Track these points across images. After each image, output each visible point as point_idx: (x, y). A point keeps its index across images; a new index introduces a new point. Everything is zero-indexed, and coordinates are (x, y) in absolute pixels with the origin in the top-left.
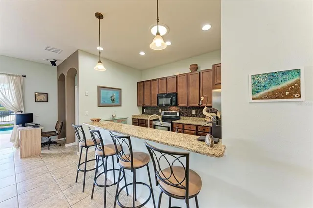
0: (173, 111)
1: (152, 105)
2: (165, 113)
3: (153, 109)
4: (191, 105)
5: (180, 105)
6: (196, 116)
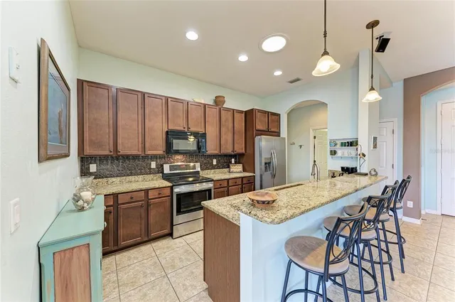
2: (171, 168)
4: (224, 151)
5: (209, 152)
6: (218, 167)
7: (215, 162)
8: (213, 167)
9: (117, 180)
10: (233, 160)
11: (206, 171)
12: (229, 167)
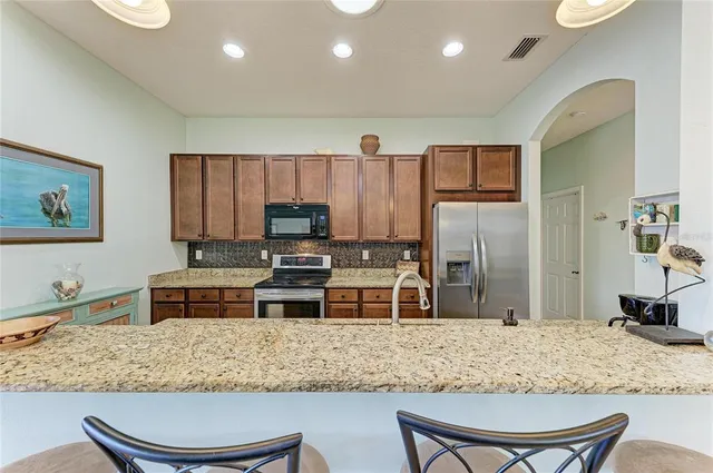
0: (306, 255)
1: (242, 237)
2: (284, 262)
3: (239, 252)
4: (370, 237)
5: (337, 238)
6: (371, 264)
7: (366, 255)
8: (362, 264)
9: (220, 271)
10: (407, 255)
11: (348, 270)
12: (395, 266)
